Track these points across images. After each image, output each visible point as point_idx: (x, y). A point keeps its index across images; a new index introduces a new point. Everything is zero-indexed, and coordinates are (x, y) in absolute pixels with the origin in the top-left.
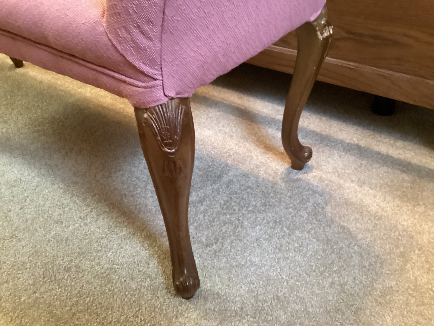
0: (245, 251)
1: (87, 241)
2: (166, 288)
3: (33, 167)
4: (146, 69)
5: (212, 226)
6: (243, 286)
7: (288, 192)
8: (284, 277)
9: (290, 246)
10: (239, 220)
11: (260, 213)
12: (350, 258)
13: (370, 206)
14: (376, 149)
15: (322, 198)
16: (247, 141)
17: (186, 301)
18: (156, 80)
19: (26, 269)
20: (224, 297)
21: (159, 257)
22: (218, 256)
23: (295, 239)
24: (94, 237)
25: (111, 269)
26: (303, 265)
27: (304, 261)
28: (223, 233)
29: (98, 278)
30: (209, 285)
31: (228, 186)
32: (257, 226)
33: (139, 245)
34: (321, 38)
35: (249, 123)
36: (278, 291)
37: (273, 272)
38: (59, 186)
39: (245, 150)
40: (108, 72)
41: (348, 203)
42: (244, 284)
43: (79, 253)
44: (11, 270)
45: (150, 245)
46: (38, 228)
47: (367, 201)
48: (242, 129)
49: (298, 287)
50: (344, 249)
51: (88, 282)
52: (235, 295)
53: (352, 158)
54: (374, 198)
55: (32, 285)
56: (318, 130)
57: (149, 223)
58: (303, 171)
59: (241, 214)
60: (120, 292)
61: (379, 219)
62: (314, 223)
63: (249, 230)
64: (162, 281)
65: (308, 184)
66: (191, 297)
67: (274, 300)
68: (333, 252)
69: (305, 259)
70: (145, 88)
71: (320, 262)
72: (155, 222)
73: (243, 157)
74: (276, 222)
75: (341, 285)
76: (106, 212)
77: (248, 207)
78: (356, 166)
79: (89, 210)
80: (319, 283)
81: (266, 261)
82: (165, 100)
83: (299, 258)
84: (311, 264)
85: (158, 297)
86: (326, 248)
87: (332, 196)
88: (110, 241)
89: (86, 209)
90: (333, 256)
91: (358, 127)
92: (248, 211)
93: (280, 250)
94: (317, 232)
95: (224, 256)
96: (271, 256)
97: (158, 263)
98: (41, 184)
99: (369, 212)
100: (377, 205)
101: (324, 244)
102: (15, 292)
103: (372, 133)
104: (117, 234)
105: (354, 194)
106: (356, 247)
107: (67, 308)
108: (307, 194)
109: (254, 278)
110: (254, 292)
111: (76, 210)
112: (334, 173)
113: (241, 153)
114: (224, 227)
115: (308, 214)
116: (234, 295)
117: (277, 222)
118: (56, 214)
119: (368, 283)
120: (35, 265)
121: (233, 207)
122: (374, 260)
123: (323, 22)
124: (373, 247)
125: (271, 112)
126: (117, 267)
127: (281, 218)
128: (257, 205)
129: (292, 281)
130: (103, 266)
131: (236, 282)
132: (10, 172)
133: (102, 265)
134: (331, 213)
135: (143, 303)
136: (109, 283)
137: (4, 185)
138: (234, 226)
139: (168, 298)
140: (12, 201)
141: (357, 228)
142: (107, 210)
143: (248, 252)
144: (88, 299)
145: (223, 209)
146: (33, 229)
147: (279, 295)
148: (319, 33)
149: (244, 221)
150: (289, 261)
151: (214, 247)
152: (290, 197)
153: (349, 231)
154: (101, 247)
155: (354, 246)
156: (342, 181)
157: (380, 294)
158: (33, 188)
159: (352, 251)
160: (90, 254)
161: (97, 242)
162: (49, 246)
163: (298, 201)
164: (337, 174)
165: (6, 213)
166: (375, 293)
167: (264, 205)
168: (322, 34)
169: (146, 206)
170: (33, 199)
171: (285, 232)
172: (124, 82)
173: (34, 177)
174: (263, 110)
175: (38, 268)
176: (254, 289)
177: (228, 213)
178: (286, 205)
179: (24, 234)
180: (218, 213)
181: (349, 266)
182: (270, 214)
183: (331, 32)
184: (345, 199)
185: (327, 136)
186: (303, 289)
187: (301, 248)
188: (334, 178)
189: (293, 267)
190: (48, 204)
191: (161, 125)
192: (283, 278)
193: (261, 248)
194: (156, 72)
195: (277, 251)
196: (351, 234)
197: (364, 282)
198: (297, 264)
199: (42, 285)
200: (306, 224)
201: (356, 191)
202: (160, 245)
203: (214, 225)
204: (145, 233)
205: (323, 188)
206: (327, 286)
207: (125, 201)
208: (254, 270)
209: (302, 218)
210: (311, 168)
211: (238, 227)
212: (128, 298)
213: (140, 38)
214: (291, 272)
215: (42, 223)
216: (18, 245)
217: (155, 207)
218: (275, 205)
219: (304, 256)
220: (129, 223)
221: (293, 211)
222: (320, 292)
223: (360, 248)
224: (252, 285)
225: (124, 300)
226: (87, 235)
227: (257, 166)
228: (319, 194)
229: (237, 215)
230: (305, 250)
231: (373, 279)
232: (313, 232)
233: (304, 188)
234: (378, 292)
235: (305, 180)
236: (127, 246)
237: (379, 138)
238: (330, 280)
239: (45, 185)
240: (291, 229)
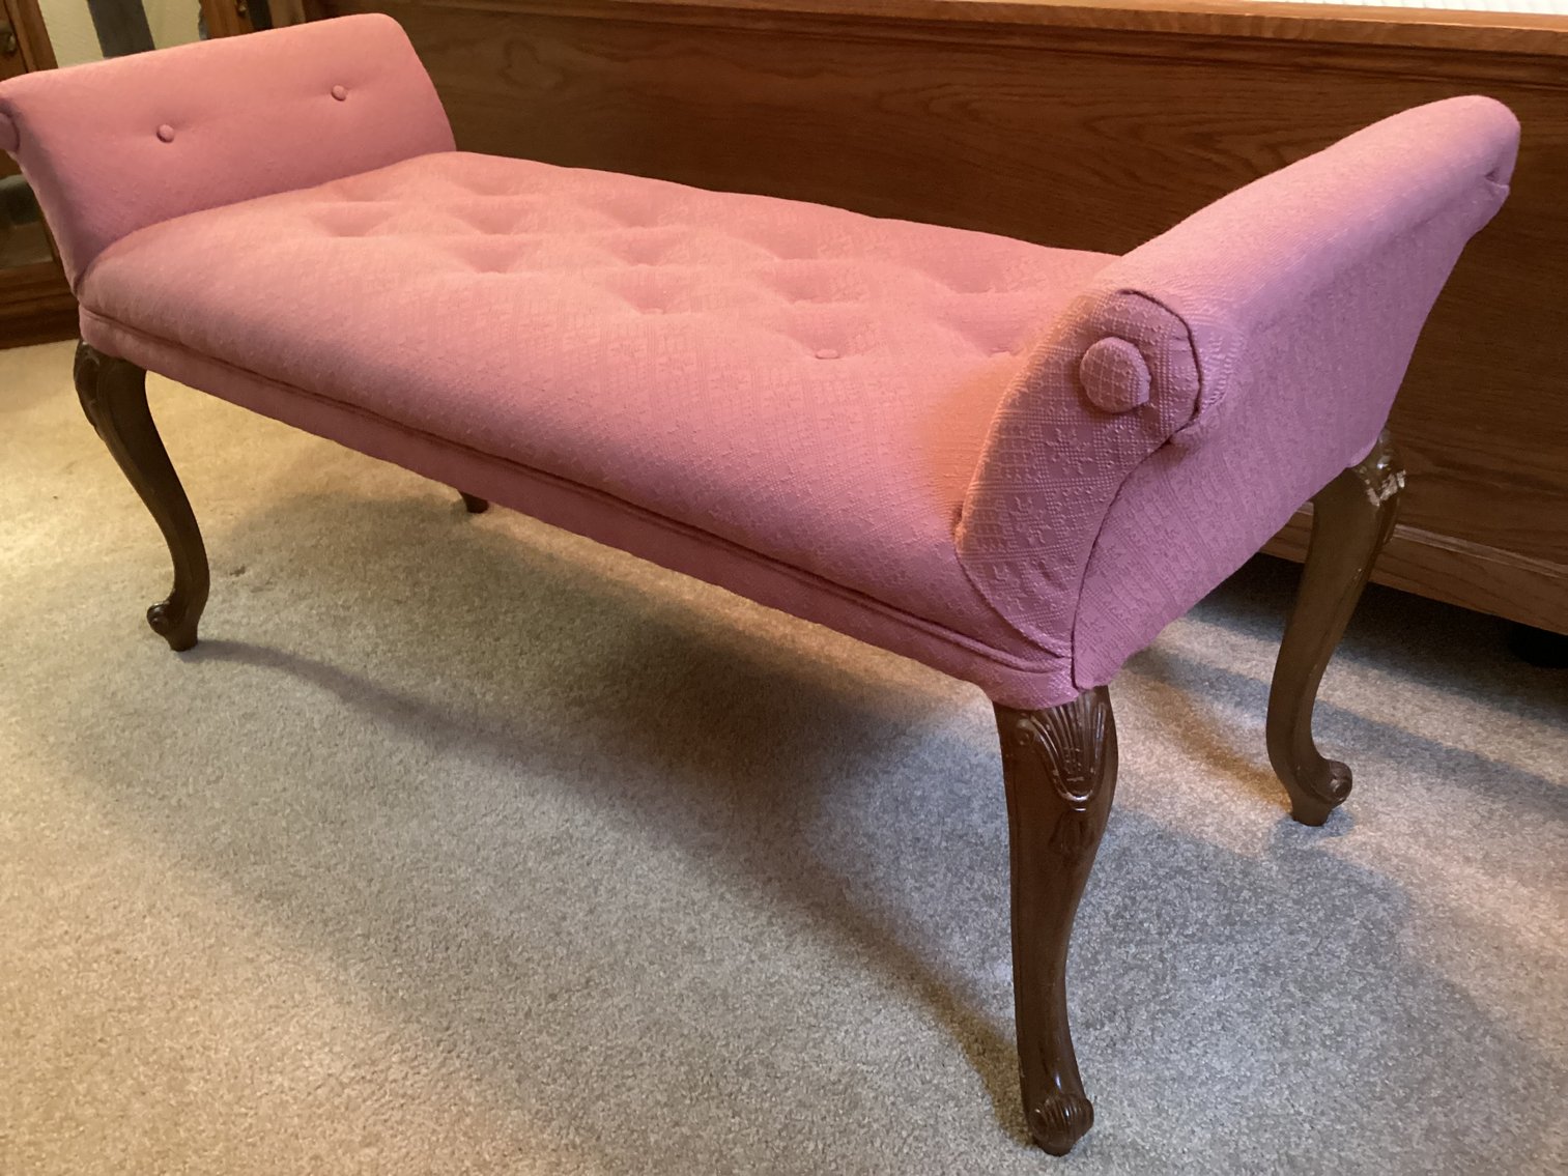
0: (1190, 1042)
1: (776, 1001)
2: (1001, 1125)
3: (592, 801)
4: (1040, 637)
5: (1093, 974)
6: (1196, 1129)
7: (1291, 888)
8: (1302, 1110)
9: (1310, 1032)
10: (1163, 960)
11: (1221, 944)
12: (1475, 1068)
13: (1523, 930)
14: (1532, 767)
15: (1386, 906)
16: (1156, 737)
17: (1055, 1159)
18: (1058, 657)
19: (642, 1065)
20: (1153, 1154)
21: (968, 1048)
22: (1122, 1052)
23: (1322, 1015)
24: (791, 992)
25: (853, 1073)
26: (1350, 1082)
27: (1352, 1071)
28: (1127, 994)
29: (825, 1095)
30: (1107, 1123)
31: (1119, 867)
32: (1215, 977)
33: (910, 1015)
34: (1376, 501)
35: (1152, 684)
36: (1289, 1145)
37: (1272, 1096)
38: (674, 855)
39: (1153, 767)
40: (946, 633)
41: (1458, 921)
42: (1199, 1125)
43: (763, 1030)
44: (606, 1068)
45: (939, 1018)
46: (646, 964)
47: (1512, 916)
48: (1135, 703)
49: (1341, 1136)
50: (1455, 1044)
51: (801, 1104)
52: (1180, 1151)
53: (1463, 795)
54: (1531, 909)
55: (666, 1104)
56: (1360, 708)
57: (923, 959)
58: (1327, 828)
59: (1166, 945)
60: (888, 1132)
61: (1547, 967)
62: (1371, 975)
63: (1197, 990)
64: (987, 1108)
65: (1344, 866)
66: (1067, 1151)
67: (1282, 1166)
68: (1426, 1051)
69: (1354, 1067)
70: (1033, 671)
71: (1394, 1074)
72: (940, 958)
73: (1151, 783)
74: (1265, 969)
75: (1453, 1134)
76: (808, 926)
77: (1184, 926)
78: (1476, 817)
79: (763, 919)
80: (1394, 1128)
81: (1250, 1069)
82: (1072, 695)
83: (1338, 1066)
84: (1372, 1080)
85: (984, 1147)
86: (1406, 1039)
87: (1414, 902)
88: (835, 1002)
89: (755, 918)
90: (1429, 1061)
91: (1474, 700)
92: (1186, 936)
93: (1284, 1042)
94: (1380, 997)
95: (1138, 1053)
96: (1263, 1058)
97: (968, 1064)
98: (626, 848)
99: (1519, 947)
100: (1542, 928)
101: (1401, 1031)
102: (627, 1120)
103: (1516, 719)
104: (848, 985)
105: (1475, 897)
106: (1488, 1038)
107: (765, 1164)
108: (1344, 895)
109: (1222, 1111)
110: (1226, 1144)
111: (730, 920)
112: (1415, 836)
113: (1142, 772)
114: (1126, 978)
115: (1352, 951)
116: (1175, 1150)
117: (1270, 968)
118: (682, 928)
119: (1525, 1130)
120: (662, 1056)
121: (1141, 923)
122: (1539, 1073)
123: (1381, 466)
124: (1535, 1039)
125: (1216, 651)
126: (865, 1068)
127: (1277, 958)
128: (1209, 921)
129: (1324, 1120)
130: (829, 1064)
131: (1177, 1120)
132: (537, 813)
133: (826, 1062)
134: (1414, 948)
135: (951, 1158)
136: (855, 1107)
137: (529, 848)
138: (1152, 977)
139: (1010, 1151)
140: (562, 892)
141: (1490, 991)
142: (810, 921)
143: (1200, 1045)
144: (812, 1146)
145: (1114, 927)
146: (634, 965)
147: (1293, 1153)
148: (1371, 492)
149: (1177, 964)
150: (1310, 1073)
151: (1106, 1029)
152: (1296, 902)
153: (1467, 997)
154: (816, 1016)
155: (1484, 1035)
156: (1439, 859)
157: (1559, 1161)
158: (606, 858)
159: (1478, 1049)
160: (791, 1034)
161: (801, 1003)
162: (685, 1009)
163: (1321, 914)
164: (1422, 839)
165: (553, 923)
166: (1545, 1158)
167: (1228, 920)
168: (1379, 493)
169: (908, 914)
170: (614, 888)
171: (1292, 996)
172: (986, 657)
173: (603, 828)
174: (1189, 646)
175: (672, 1063)
176: (1227, 1137)
177: (1132, 941)
178: (1288, 924)
179: (614, 979)
180: (1106, 939)
181: (1472, 1088)
182: (1246, 947)
183: (1402, 485)
184: (1451, 910)
185: (1386, 726)
186: (1355, 1142)
187: (1340, 1039)
188: (1416, 851)
189: (1323, 1085)
190: (655, 904)
191: (1063, 745)
192: (1300, 1114)
193: (1233, 1036)
194: (1061, 643)
195: (1278, 1044)
196: (1473, 1005)
197: (1515, 1130)
198: (1333, 1078)
199: (691, 1106)
200: (1348, 974)
201: (1479, 889)
202: (964, 1019)
203: (1099, 972)
204: (920, 986)
205: (1387, 878)
206: (1417, 1135)
207: (851, 897)
208: (1220, 1090)
209: (1336, 960)
210: (1350, 822)
211: (1164, 979)
212: (910, 1146)
213: (1039, 584)
214: (1320, 1099)
215: (652, 950)
216: (605, 1005)
217: (931, 916)
218: (1260, 924)
219: (1352, 1060)
220: (872, 958)
221: (1308, 939)
222: (1399, 1149)
223: (1500, 1041)
224: (1220, 1129)
225: (900, 1150)
226: (772, 985)
227: (1193, 812)
228: (1377, 896)
229: (1155, 947)
230: (1350, 1043)
231: (1538, 1121)
232: (1368, 997)
233: (1334, 878)
234: (1554, 1155)
235: (1334, 855)
236: (881, 1017)
237: (1539, 737)
238: (1425, 1122)
239: (635, 852)
240: (1311, 988)
